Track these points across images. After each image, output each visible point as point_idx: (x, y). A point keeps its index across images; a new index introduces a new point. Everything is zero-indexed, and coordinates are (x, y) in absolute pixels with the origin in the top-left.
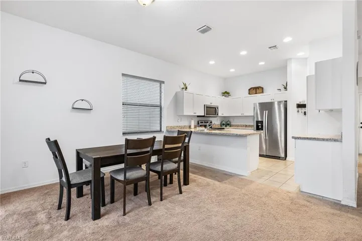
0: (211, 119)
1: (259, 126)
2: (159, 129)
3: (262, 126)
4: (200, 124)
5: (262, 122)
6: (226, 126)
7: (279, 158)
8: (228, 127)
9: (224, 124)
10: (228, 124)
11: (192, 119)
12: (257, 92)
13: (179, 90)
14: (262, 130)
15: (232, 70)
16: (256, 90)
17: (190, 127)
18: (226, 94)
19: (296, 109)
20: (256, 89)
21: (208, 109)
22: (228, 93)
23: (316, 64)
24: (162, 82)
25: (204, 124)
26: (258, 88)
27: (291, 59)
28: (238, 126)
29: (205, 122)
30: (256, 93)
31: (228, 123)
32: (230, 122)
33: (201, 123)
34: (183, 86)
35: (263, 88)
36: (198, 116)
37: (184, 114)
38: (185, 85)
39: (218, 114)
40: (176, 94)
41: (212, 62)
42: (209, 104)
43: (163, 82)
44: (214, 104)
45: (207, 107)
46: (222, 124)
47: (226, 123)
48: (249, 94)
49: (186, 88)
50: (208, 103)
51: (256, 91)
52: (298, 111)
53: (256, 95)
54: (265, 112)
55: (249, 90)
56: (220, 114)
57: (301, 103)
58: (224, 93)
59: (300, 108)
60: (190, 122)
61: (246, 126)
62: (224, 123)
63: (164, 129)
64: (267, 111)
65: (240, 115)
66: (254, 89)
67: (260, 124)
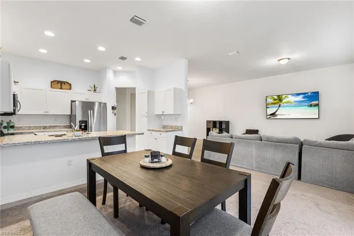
1: (82, 126)
3: (86, 126)
5: (86, 122)
12: (63, 87)
14: (87, 130)
15: (43, 51)
20: (61, 83)
26: (65, 83)
30: (61, 88)
31: (11, 124)
46: (3, 128)
48: (51, 87)
51: (61, 86)
52: (113, 112)
53: (61, 90)
54: (89, 111)
61: (45, 128)
62: (6, 125)
64: (92, 111)
65: (42, 113)
66: (58, 83)
67: (84, 124)
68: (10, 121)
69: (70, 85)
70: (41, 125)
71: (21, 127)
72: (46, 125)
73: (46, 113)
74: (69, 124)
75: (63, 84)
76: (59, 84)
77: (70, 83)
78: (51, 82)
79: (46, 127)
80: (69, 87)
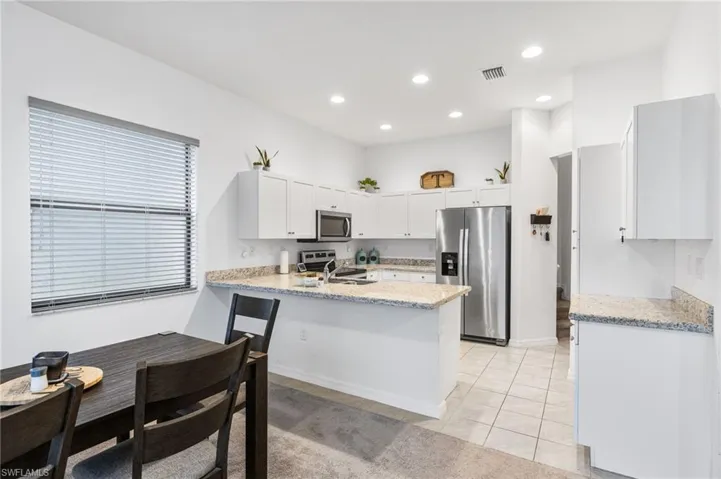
0: (333, 247)
1: (448, 264)
2: (183, 281)
3: (456, 265)
4: (305, 261)
5: (455, 256)
6: (368, 262)
7: (492, 341)
8: (373, 265)
9: (362, 259)
10: (374, 259)
11: (284, 250)
12: (441, 183)
13: (247, 168)
14: (456, 274)
15: (386, 127)
16: (438, 178)
17: (277, 270)
18: (369, 184)
19: (530, 227)
20: (438, 176)
21: (326, 221)
22: (373, 183)
23: (637, 109)
24: (190, 143)
25: (314, 260)
26: (442, 174)
27: (519, 109)
28: (395, 262)
29: (318, 256)
30: (438, 186)
31: (374, 254)
32: (378, 253)
33: (307, 257)
34: (257, 158)
35: (453, 174)
36: (299, 241)
37: (261, 237)
38: (264, 155)
39: (350, 235)
40: (238, 179)
41: (337, 99)
42: (329, 209)
43: (196, 143)
44: (341, 209)
45: (323, 217)
46: (359, 259)
47: (369, 256)
48: (422, 187)
49: (267, 164)
50: (326, 208)
51: (438, 180)
52: (534, 232)
53: (438, 190)
54: (462, 231)
55: (423, 177)
56: (355, 235)
57: (541, 214)
58: (364, 183)
59: (537, 226)
60: (278, 257)
61: (415, 263)
62: (363, 254)
63: (198, 280)
65: (402, 236)
66: (432, 176)
67: (450, 261)
68: (374, 248)
70: (411, 258)
72: (416, 258)
75: (441, 177)
76: (435, 178)
79: (416, 261)
80: (450, 182)
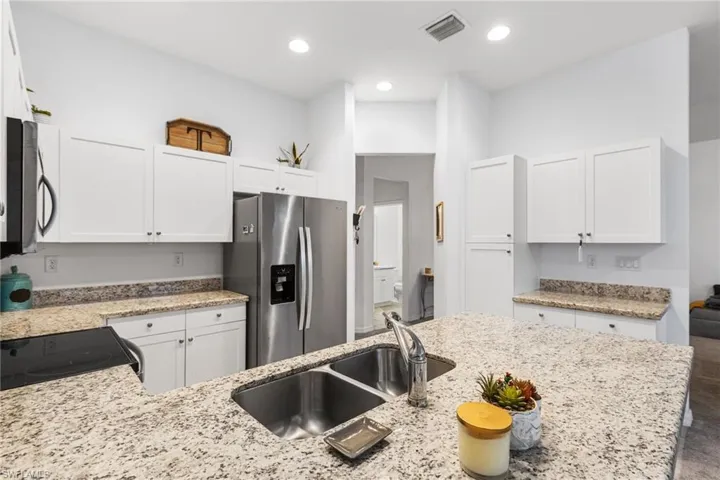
5: (290, 270)
12: (204, 143)
16: (200, 136)
20: (200, 132)
26: (210, 130)
30: (200, 148)
35: (229, 137)
51: (200, 139)
54: (302, 230)
64: (308, 230)
66: (189, 130)
67: (284, 279)
68: (14, 269)
69: (227, 138)
70: (130, 282)
71: (58, 293)
72: (146, 282)
73: (151, 239)
74: (220, 276)
75: (205, 136)
76: (194, 133)
77: (228, 133)
78: (170, 125)
80: (222, 148)
